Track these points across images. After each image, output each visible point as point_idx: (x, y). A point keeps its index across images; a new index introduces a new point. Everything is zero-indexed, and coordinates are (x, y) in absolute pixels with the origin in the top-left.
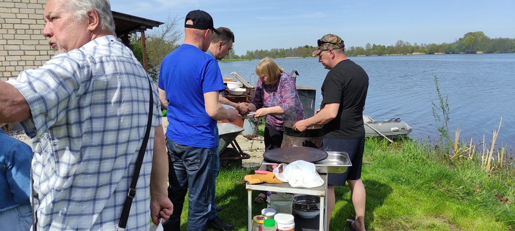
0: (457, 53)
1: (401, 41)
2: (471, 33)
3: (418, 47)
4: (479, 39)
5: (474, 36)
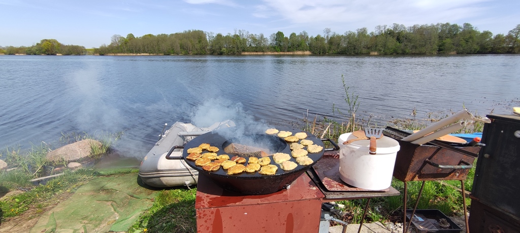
0: (39, 55)
2: (46, 40)
4: (55, 44)
5: (50, 42)
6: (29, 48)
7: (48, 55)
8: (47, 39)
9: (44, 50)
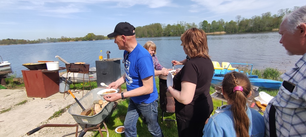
0: (86, 41)
1: (63, 37)
3: (71, 39)
4: (93, 35)
6: (83, 38)
7: (90, 40)
8: (90, 33)
9: (88, 38)
